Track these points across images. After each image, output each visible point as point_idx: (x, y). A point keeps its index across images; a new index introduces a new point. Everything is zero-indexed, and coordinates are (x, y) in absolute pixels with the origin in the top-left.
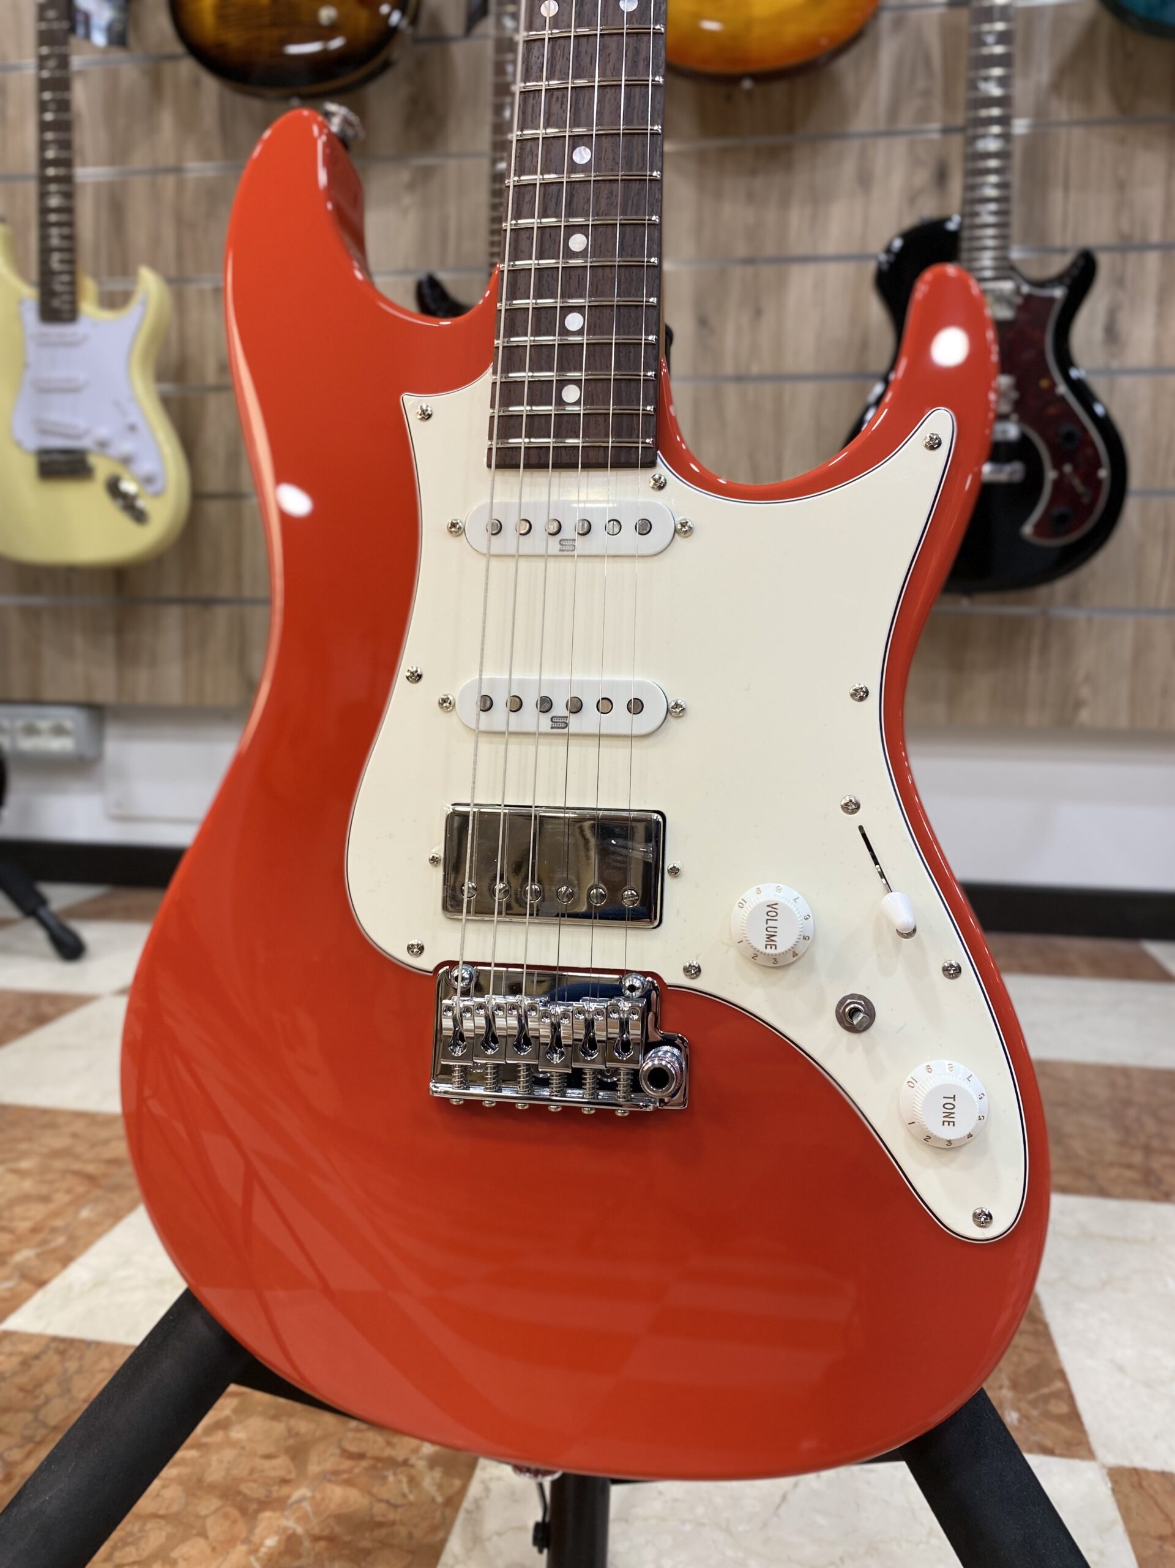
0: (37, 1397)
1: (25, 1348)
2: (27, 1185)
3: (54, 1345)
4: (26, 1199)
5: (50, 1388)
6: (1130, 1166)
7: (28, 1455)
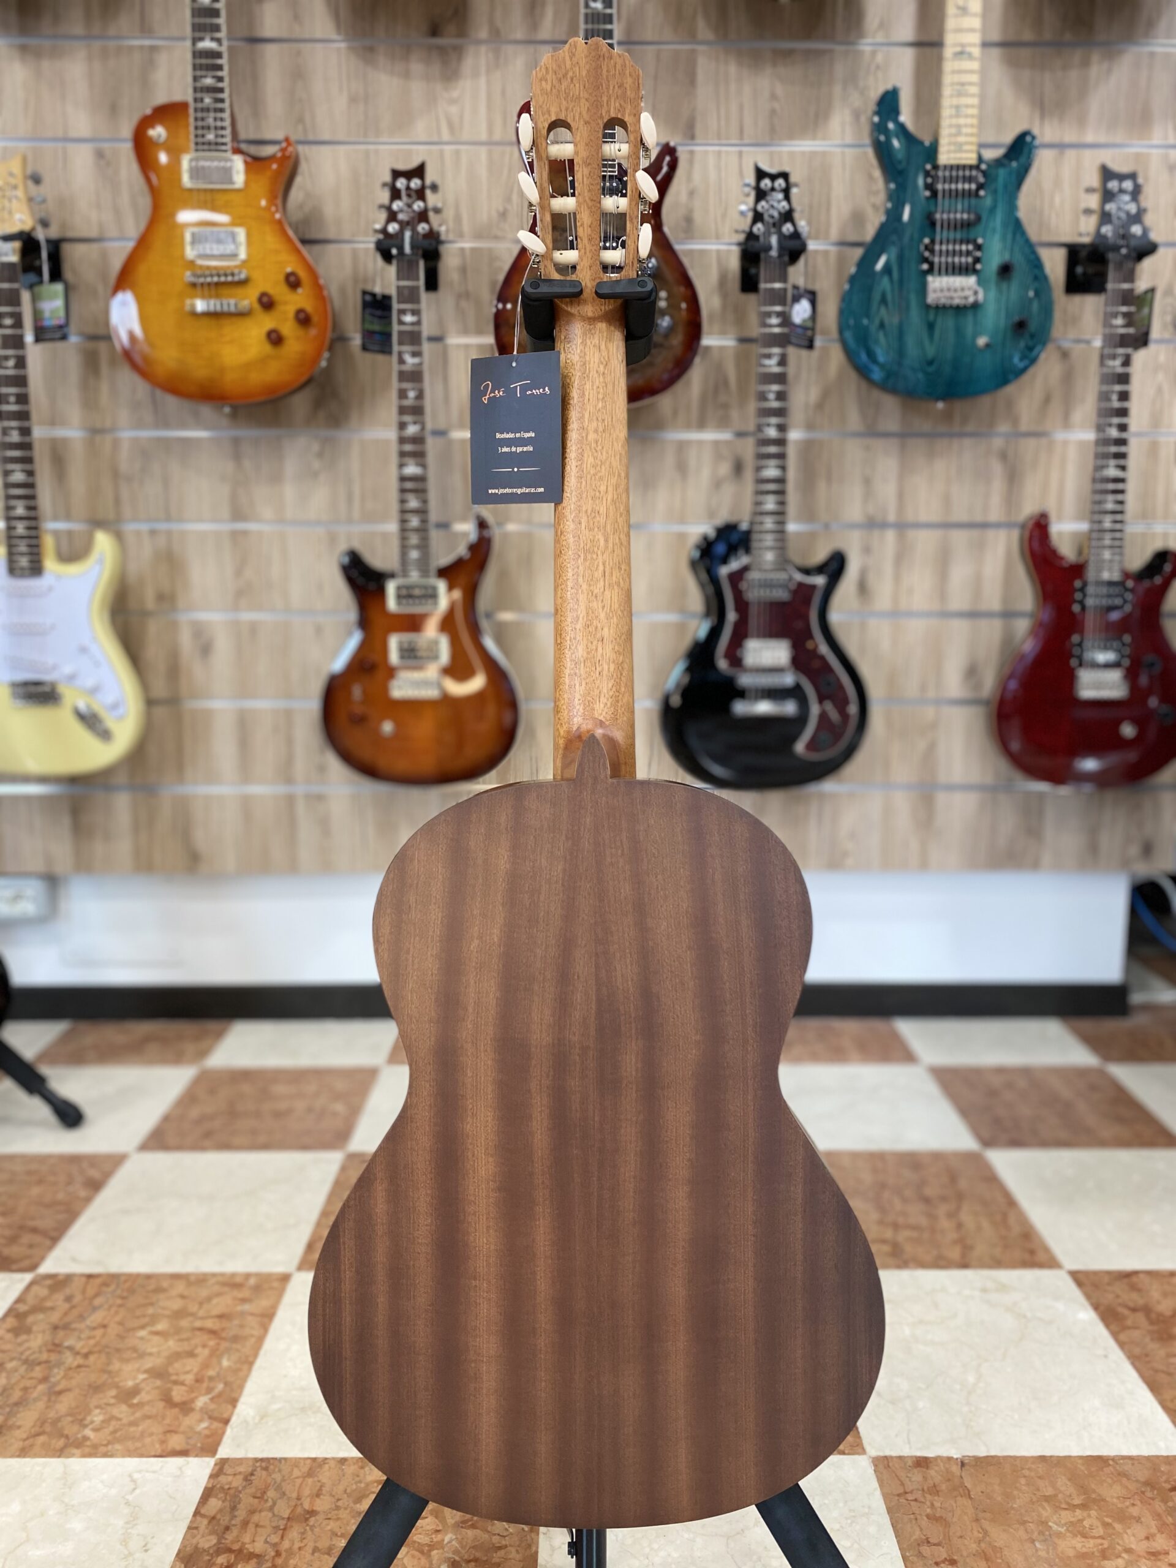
0: (267, 1500)
1: (241, 1469)
2: (172, 1344)
3: (258, 1464)
4: (176, 1356)
5: (271, 1494)
6: (884, 1241)
7: (282, 1537)
